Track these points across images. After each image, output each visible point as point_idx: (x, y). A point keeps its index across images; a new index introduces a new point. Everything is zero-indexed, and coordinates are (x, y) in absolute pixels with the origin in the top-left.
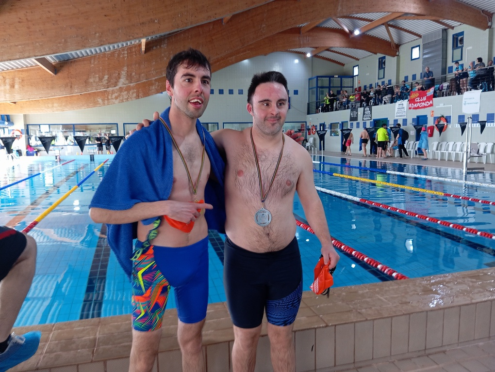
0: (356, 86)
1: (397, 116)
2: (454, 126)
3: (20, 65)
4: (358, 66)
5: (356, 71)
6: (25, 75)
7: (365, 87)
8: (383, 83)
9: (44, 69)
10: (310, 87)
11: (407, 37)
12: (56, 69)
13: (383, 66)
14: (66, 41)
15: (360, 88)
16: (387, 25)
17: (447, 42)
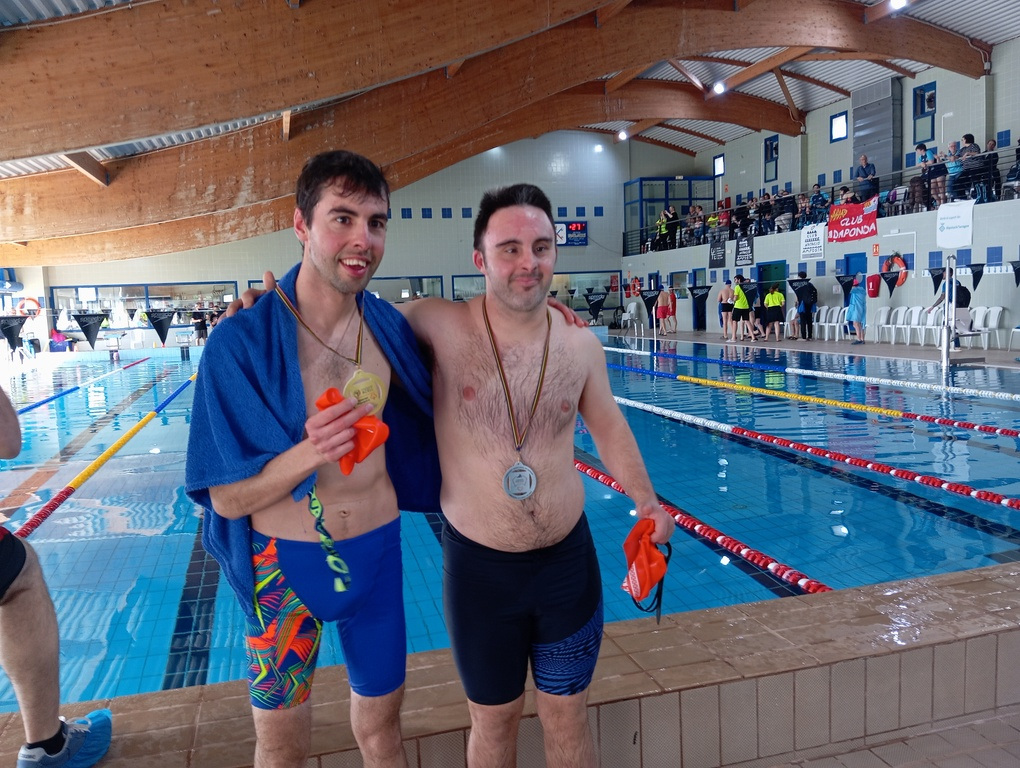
0: (720, 196)
1: (805, 256)
2: (921, 275)
3: (34, 167)
4: (723, 155)
5: (720, 167)
6: (44, 186)
7: (739, 197)
8: (775, 189)
9: (83, 175)
10: (627, 201)
11: (822, 96)
12: (107, 174)
13: (775, 156)
14: (127, 119)
15: (728, 200)
16: (780, 72)
17: (902, 105)
